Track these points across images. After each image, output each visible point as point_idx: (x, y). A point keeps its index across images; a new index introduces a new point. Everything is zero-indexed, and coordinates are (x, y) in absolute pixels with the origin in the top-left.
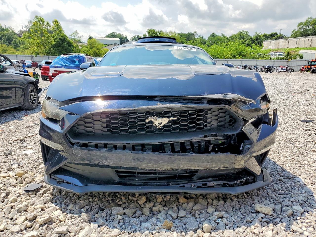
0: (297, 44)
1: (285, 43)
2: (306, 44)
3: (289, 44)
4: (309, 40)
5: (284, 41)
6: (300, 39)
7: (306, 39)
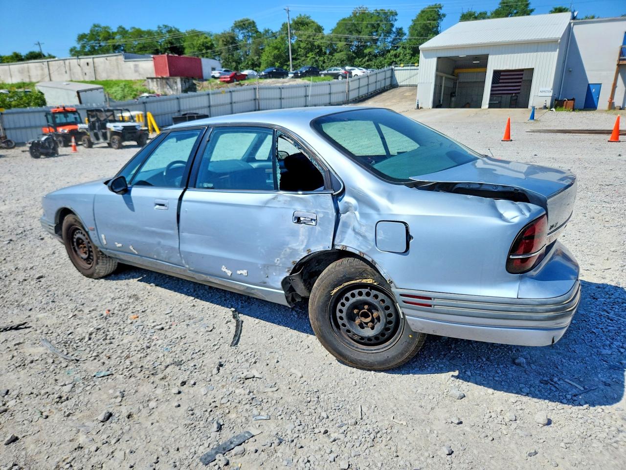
0: (66, 72)
1: (42, 69)
2: (85, 74)
3: (51, 72)
4: (88, 64)
5: (37, 64)
6: (71, 61)
7: (82, 60)
